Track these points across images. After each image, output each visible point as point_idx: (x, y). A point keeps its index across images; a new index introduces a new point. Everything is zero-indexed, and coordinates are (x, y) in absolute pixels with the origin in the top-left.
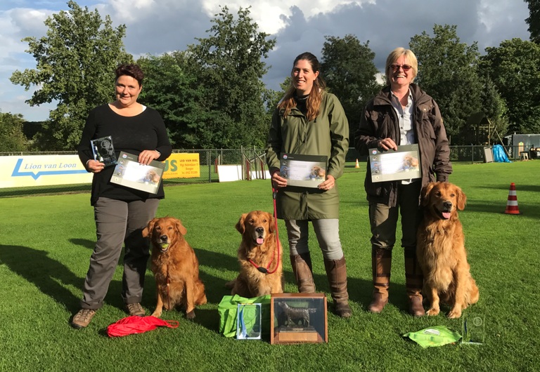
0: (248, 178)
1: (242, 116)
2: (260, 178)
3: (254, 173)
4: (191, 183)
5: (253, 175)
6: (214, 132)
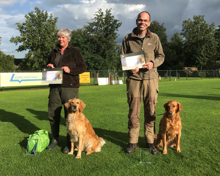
0: (111, 84)
1: (107, 56)
2: (117, 84)
3: (114, 81)
4: (86, 86)
6: (94, 63)
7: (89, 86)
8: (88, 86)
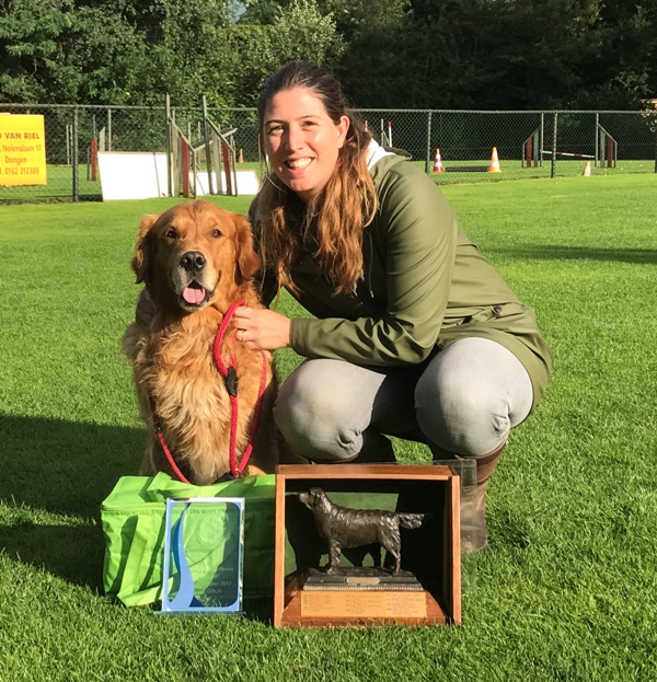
0: (186, 191)
1: (166, 26)
2: (220, 193)
3: (203, 176)
4: (20, 202)
5: (201, 182)
6: (86, 70)
7: (42, 206)
8: (33, 205)
